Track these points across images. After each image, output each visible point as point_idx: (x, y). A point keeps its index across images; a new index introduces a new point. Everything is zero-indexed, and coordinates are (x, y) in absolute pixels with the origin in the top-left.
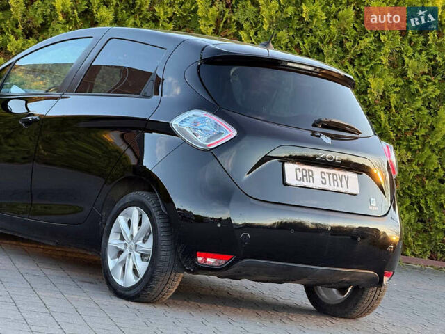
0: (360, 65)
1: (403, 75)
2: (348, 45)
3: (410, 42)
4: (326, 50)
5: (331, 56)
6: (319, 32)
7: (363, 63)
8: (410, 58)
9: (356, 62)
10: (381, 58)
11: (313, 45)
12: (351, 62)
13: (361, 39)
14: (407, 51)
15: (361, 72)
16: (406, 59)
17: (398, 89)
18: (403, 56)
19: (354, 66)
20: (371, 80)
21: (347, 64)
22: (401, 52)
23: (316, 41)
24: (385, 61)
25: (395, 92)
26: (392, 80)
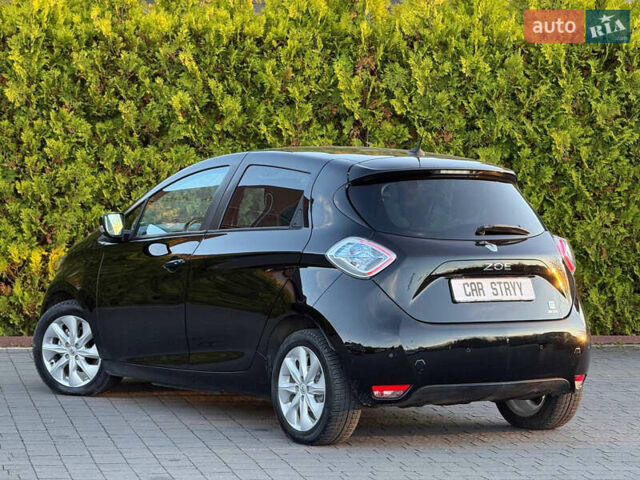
0: (539, 117)
1: (592, 122)
2: (521, 96)
3: (595, 81)
4: (496, 107)
5: (503, 113)
6: (485, 87)
7: (542, 116)
8: (598, 101)
9: (534, 116)
10: (563, 107)
11: (480, 102)
12: (528, 116)
13: (536, 87)
14: (592, 94)
15: (542, 127)
16: (593, 103)
17: (589, 139)
18: (589, 99)
19: (532, 120)
20: (554, 135)
21: (523, 119)
22: (586, 95)
23: (483, 98)
24: (568, 109)
25: (586, 144)
26: (580, 131)
